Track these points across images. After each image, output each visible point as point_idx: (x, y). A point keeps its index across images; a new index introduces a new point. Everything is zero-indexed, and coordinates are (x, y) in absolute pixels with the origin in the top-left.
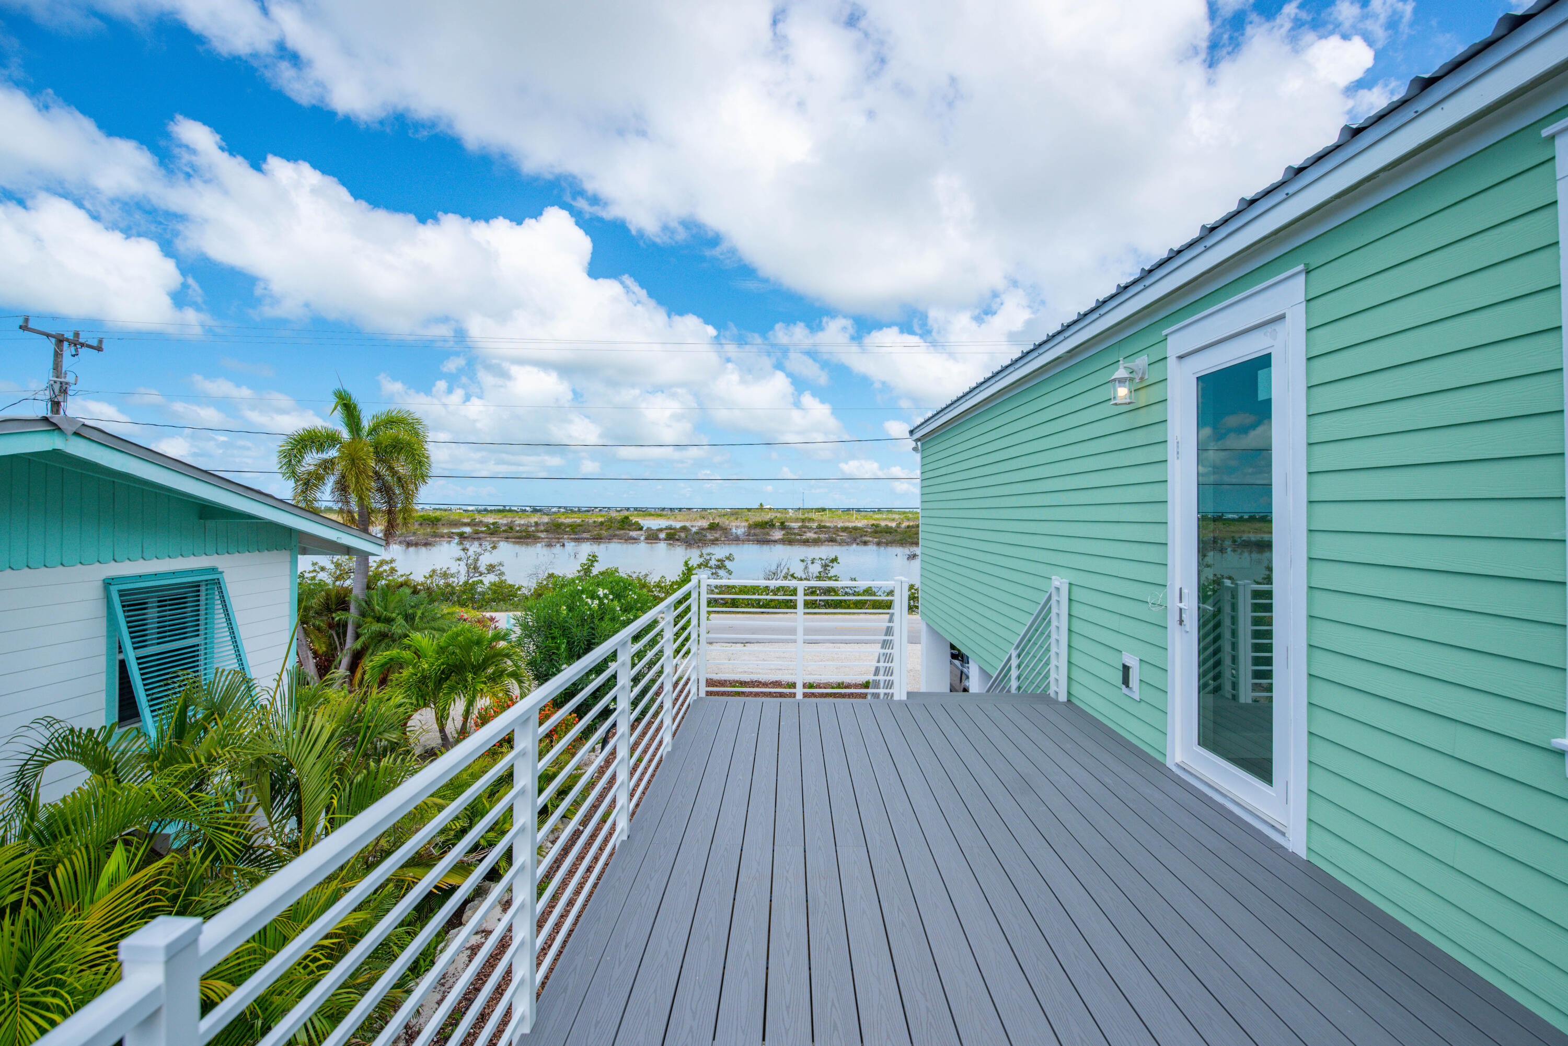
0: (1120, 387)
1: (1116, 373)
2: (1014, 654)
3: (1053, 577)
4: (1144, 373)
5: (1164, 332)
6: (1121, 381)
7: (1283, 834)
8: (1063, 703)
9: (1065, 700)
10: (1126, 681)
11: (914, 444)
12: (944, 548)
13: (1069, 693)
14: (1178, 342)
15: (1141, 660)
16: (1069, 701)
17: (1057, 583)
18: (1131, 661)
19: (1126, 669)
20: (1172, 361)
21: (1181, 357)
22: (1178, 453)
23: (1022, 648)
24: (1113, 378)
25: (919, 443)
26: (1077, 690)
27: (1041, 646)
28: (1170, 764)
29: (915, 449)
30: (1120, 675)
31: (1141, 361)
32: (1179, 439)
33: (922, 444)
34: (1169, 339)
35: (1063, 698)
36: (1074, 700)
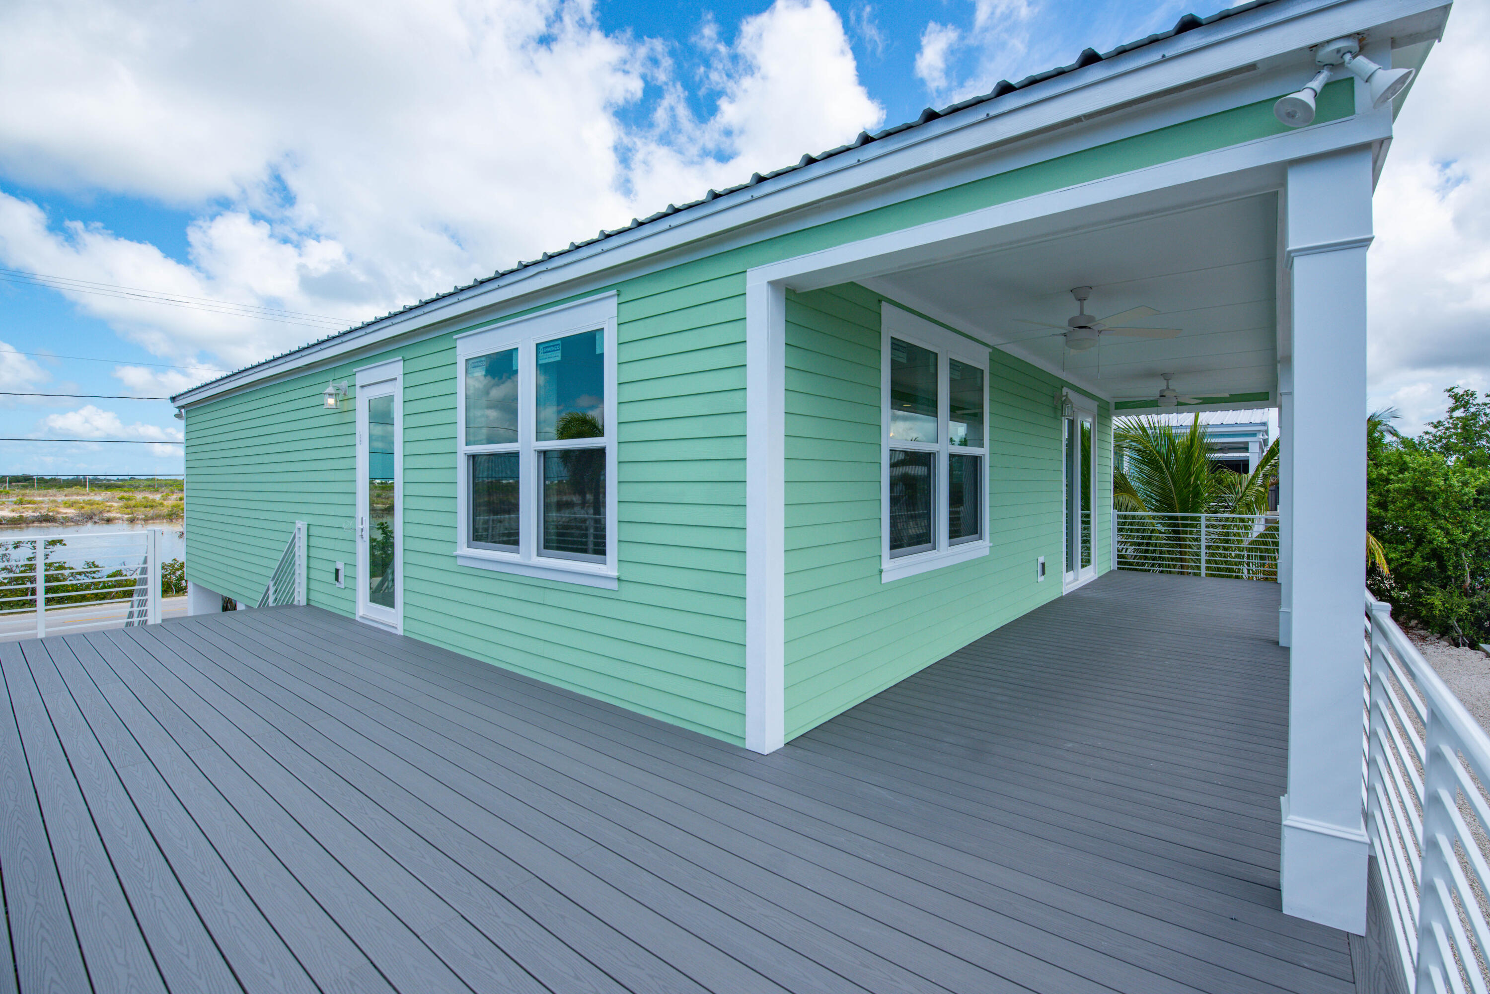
0: (329, 398)
1: (328, 389)
2: (272, 584)
3: (297, 522)
4: (346, 391)
5: (355, 370)
6: (330, 395)
7: (396, 628)
8: (304, 606)
9: (305, 603)
10: (337, 579)
11: (177, 411)
12: (209, 509)
13: (308, 599)
14: (362, 377)
15: (345, 564)
16: (308, 604)
17: (299, 525)
18: (340, 566)
19: (337, 571)
20: (358, 387)
21: (362, 387)
22: (360, 441)
23: (276, 579)
24: (325, 392)
25: (183, 411)
26: (314, 596)
27: (290, 573)
28: (358, 619)
29: (178, 416)
30: (334, 575)
31: (344, 383)
32: (361, 433)
33: (187, 412)
34: (358, 375)
35: (304, 602)
36: (312, 603)
